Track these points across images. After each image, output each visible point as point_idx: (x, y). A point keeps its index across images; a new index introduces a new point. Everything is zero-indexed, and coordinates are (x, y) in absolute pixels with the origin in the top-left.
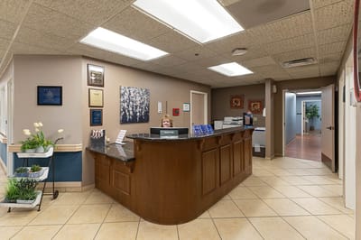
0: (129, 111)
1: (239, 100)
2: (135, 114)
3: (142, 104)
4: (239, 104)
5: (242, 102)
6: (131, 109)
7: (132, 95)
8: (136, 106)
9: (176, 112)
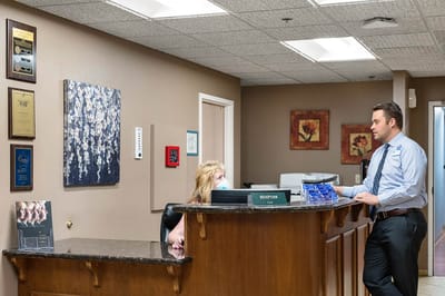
0: (82, 151)
1: (315, 123)
2: (93, 158)
3: (106, 131)
4: (316, 138)
5: (325, 130)
6: (85, 146)
7: (89, 108)
8: (96, 138)
9: (172, 157)
